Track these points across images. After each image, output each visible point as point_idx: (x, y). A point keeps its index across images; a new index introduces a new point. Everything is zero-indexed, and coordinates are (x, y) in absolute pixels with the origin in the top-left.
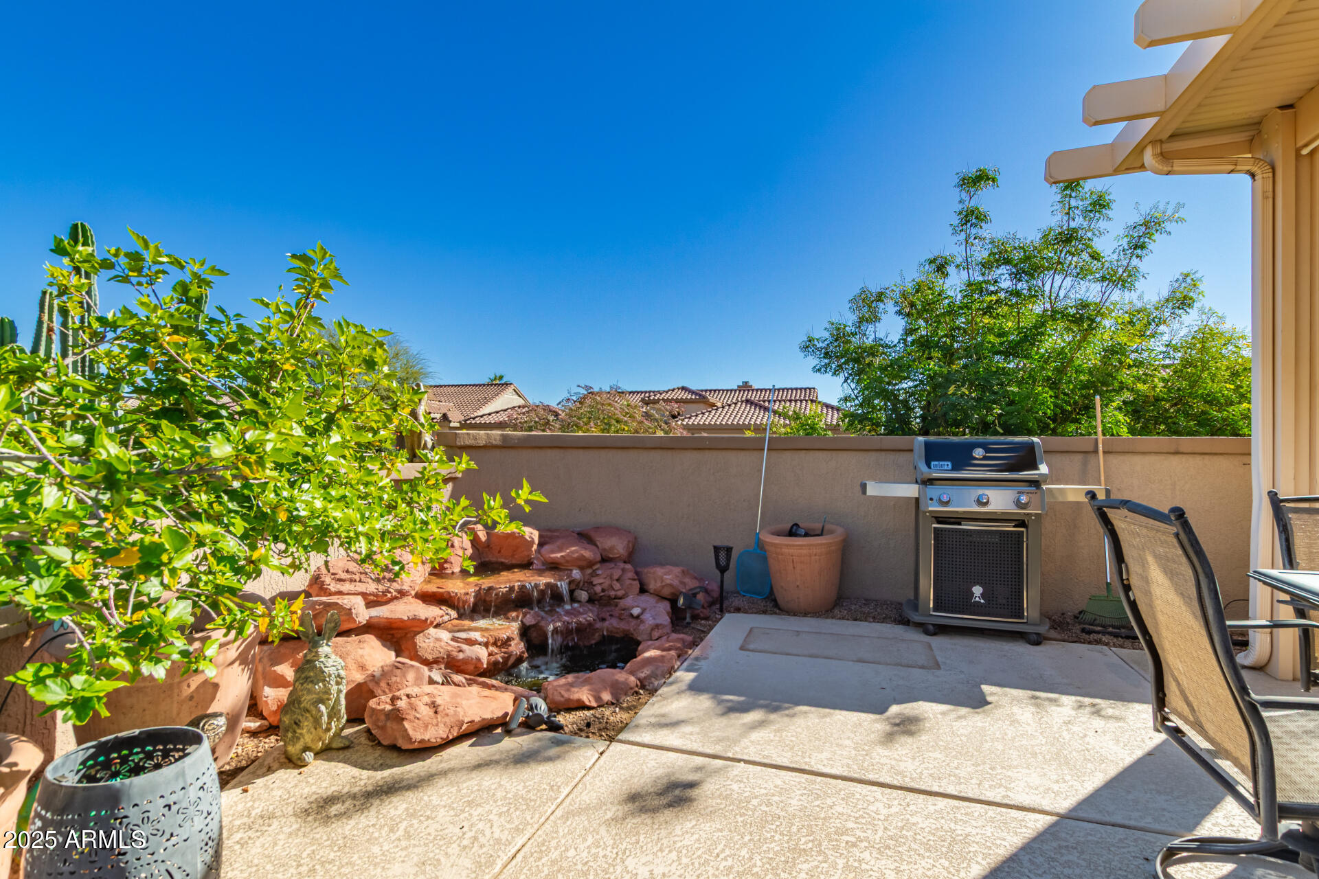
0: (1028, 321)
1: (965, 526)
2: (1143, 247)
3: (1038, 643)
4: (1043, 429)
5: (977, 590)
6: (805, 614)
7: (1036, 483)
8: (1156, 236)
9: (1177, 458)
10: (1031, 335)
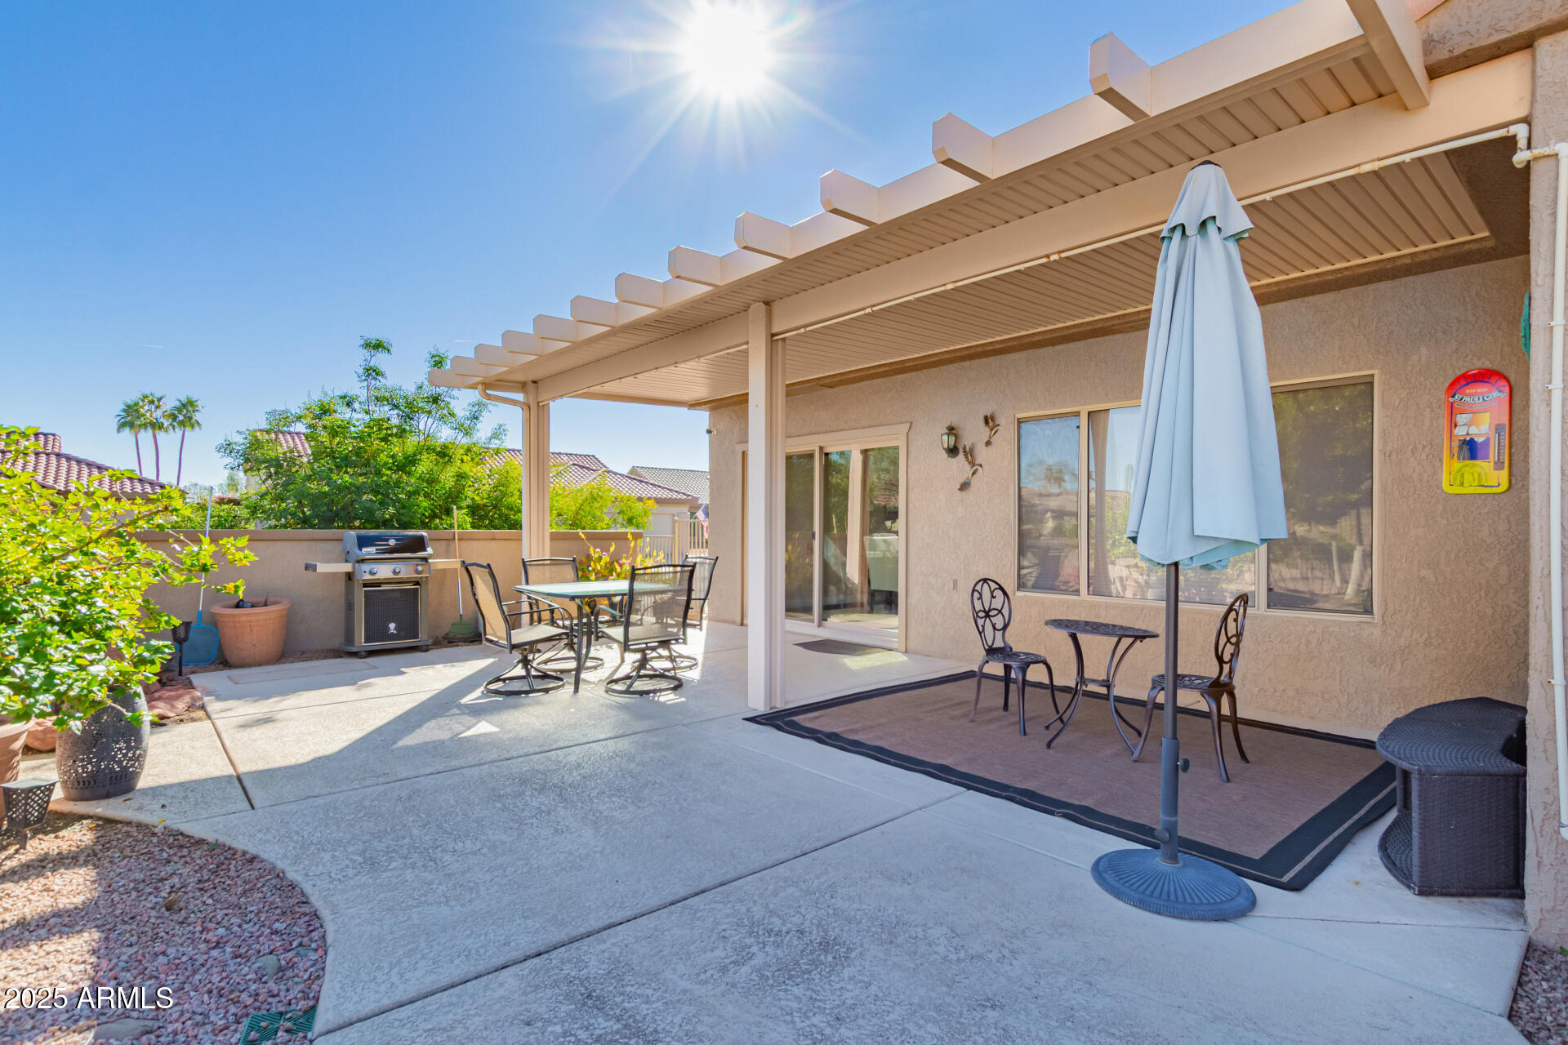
0: (410, 450)
1: (383, 588)
2: (477, 418)
3: (427, 651)
4: (425, 526)
5: (392, 626)
6: (260, 665)
7: (425, 559)
8: (484, 414)
9: (493, 542)
10: (412, 460)
